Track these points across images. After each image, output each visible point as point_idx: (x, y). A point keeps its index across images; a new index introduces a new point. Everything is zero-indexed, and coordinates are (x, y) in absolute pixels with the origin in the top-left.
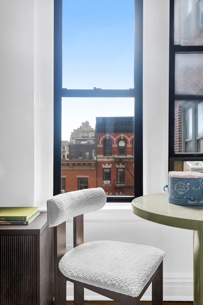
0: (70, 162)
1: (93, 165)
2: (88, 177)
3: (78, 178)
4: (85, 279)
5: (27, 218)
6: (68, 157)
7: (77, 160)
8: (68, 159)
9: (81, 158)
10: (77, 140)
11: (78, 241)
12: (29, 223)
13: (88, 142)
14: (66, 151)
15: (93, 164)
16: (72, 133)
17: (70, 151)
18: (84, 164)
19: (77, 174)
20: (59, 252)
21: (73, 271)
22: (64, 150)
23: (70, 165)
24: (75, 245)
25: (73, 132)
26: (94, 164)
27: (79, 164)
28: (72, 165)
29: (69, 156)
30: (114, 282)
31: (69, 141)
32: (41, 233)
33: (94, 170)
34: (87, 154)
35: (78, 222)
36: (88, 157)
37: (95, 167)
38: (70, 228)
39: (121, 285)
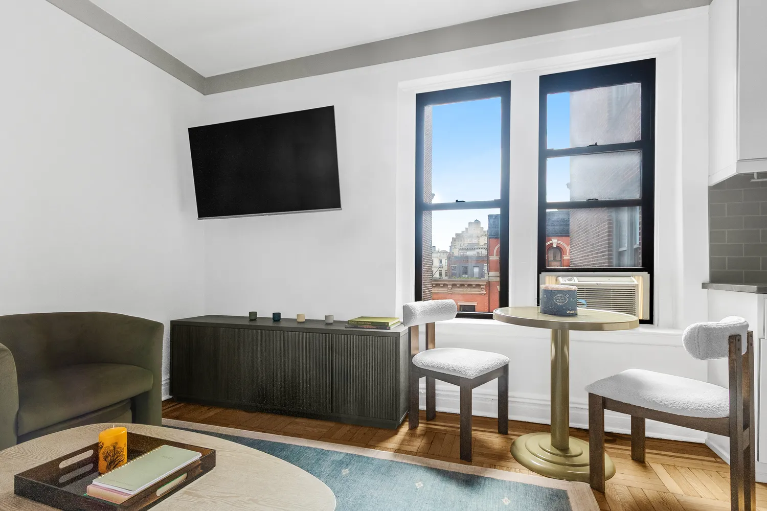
0: (449, 281)
1: (484, 287)
2: (476, 304)
3: (460, 305)
4: (433, 367)
5: (389, 325)
6: (446, 275)
7: (459, 279)
8: (447, 278)
9: (467, 276)
10: (460, 249)
11: (430, 346)
12: (391, 328)
13: (478, 253)
14: (444, 265)
15: (483, 285)
16: (453, 238)
17: (449, 266)
18: (470, 285)
19: (459, 300)
20: (413, 352)
21: (423, 362)
22: (441, 265)
23: (449, 286)
24: (427, 348)
25: (455, 237)
26: (485, 285)
27: (462, 285)
28: (451, 286)
29: (448, 274)
30: (455, 368)
31: (449, 251)
32: (401, 336)
33: (485, 294)
34: (476, 270)
35: (430, 328)
36: (476, 275)
37: (485, 289)
38: (422, 329)
39: (460, 370)
